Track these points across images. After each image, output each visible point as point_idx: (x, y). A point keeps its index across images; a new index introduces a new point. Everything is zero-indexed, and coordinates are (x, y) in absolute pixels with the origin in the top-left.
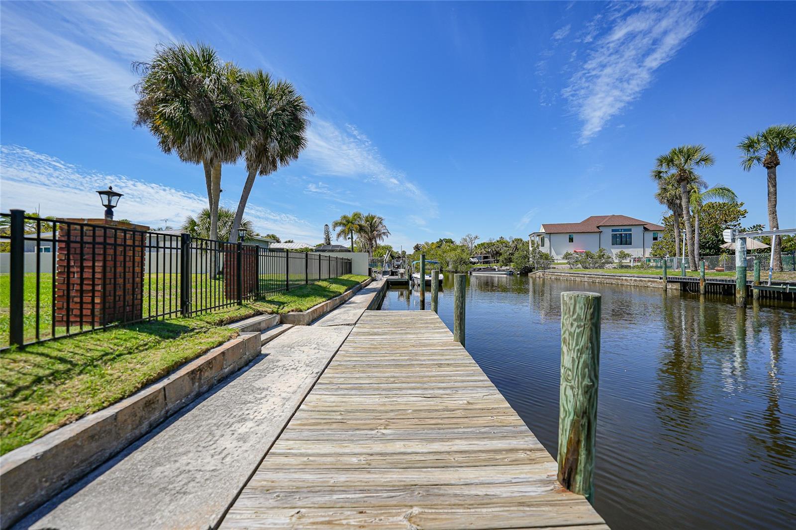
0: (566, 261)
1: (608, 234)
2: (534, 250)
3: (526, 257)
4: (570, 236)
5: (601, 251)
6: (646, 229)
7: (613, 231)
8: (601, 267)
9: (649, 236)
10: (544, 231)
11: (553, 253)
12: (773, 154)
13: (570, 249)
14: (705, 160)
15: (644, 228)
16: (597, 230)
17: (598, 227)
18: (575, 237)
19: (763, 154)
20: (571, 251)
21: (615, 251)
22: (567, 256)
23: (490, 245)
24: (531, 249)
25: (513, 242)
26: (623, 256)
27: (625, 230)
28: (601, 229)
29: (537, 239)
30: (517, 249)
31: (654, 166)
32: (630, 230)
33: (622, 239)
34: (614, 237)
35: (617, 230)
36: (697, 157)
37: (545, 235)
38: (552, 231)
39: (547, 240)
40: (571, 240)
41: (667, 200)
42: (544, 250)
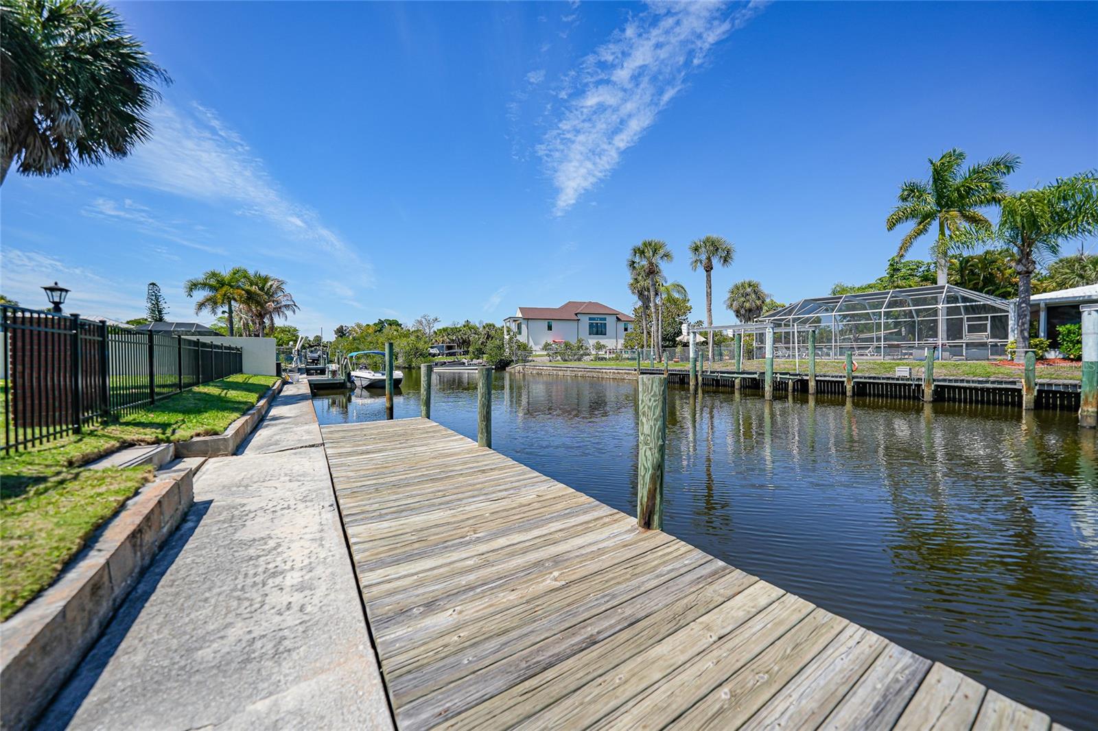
0: (545, 353)
1: (585, 321)
2: (511, 339)
3: (501, 347)
4: (548, 323)
5: (579, 341)
6: (618, 319)
7: (590, 319)
8: (579, 360)
9: (621, 326)
10: (521, 316)
11: (531, 343)
12: (709, 259)
13: (549, 338)
14: (666, 255)
15: (617, 318)
16: (575, 317)
17: (576, 314)
18: (554, 324)
19: (704, 257)
20: (550, 341)
21: (592, 341)
22: (546, 347)
23: (455, 330)
24: (507, 337)
25: (484, 327)
26: (599, 347)
27: (601, 319)
28: (579, 317)
29: (514, 327)
30: (489, 336)
31: (628, 255)
32: (605, 319)
33: (598, 329)
34: (591, 326)
35: (594, 319)
36: (661, 252)
37: (521, 321)
38: (530, 316)
39: (524, 327)
40: (550, 328)
41: (638, 291)
42: (522, 338)
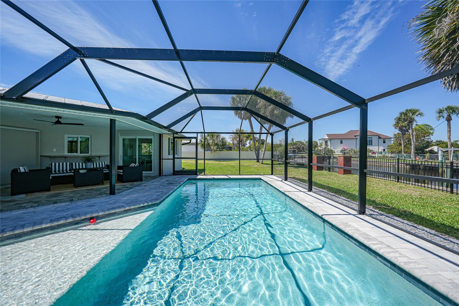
4: (341, 140)
6: (380, 138)
9: (382, 140)
10: (327, 138)
12: (449, 116)
13: (342, 147)
14: (421, 114)
16: (355, 138)
17: (355, 136)
18: (344, 141)
19: (445, 115)
23: (295, 144)
29: (323, 142)
32: (372, 138)
36: (417, 113)
37: (328, 140)
38: (332, 137)
39: (329, 143)
40: (341, 143)
41: (399, 128)
